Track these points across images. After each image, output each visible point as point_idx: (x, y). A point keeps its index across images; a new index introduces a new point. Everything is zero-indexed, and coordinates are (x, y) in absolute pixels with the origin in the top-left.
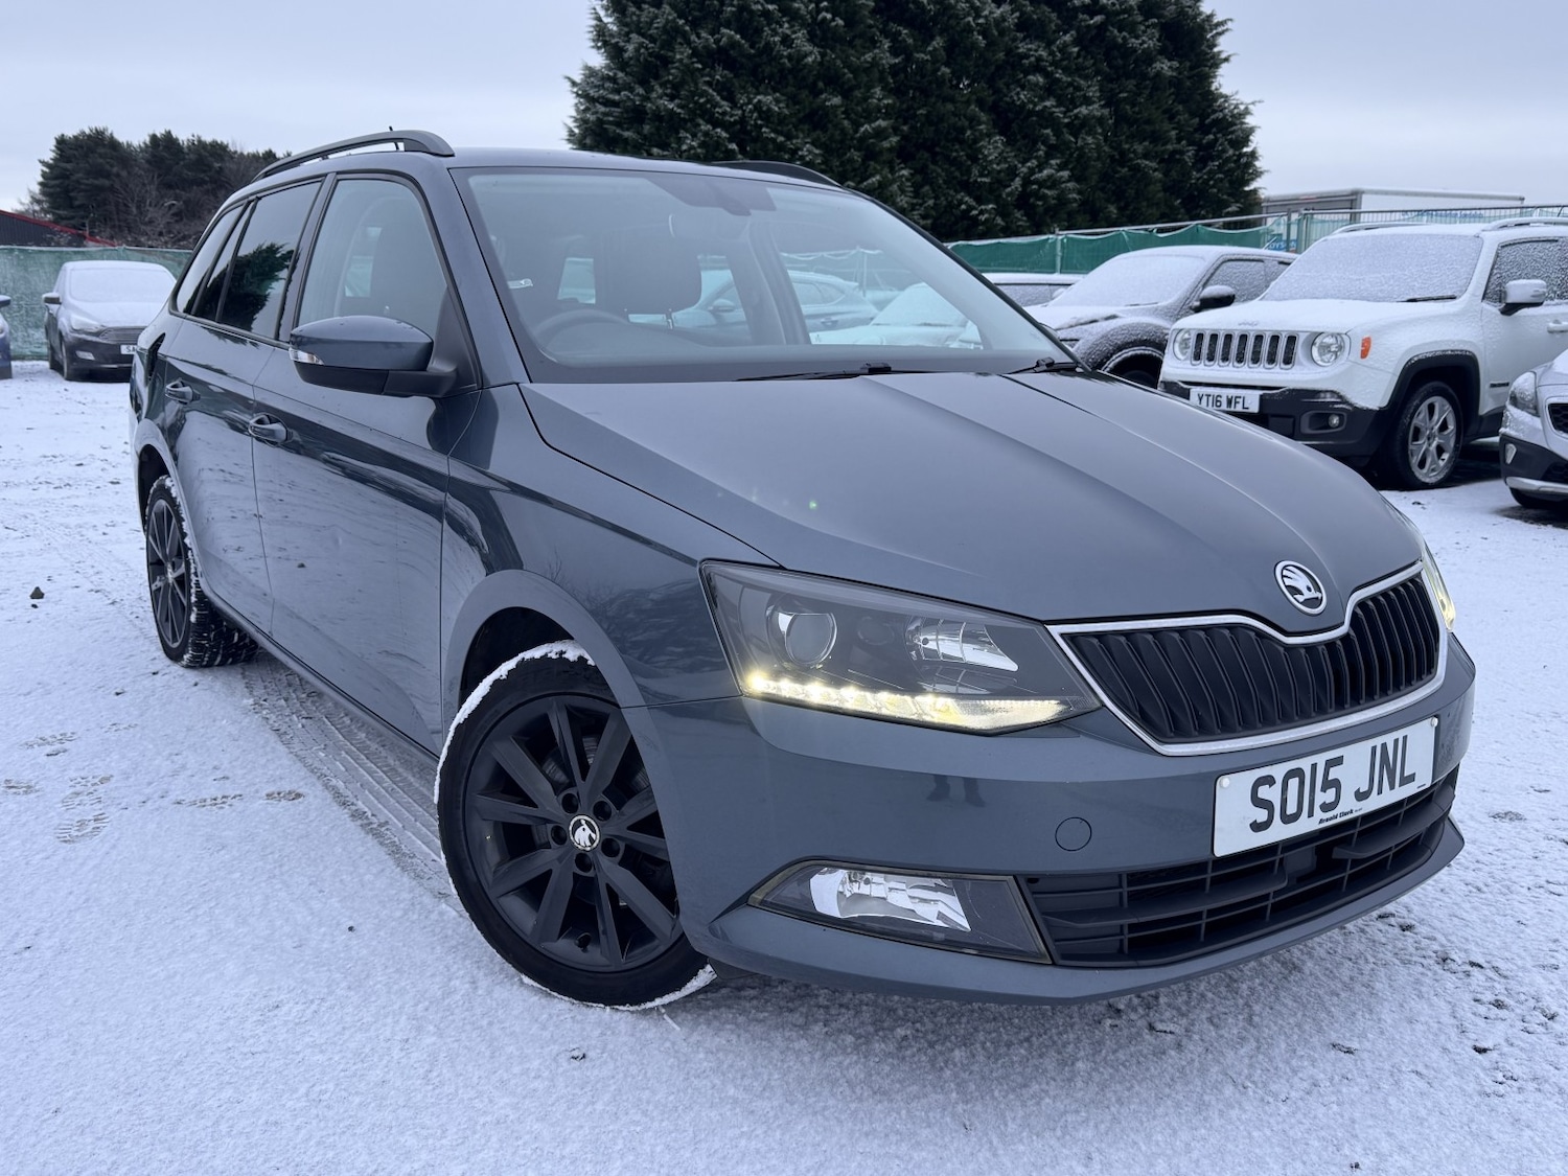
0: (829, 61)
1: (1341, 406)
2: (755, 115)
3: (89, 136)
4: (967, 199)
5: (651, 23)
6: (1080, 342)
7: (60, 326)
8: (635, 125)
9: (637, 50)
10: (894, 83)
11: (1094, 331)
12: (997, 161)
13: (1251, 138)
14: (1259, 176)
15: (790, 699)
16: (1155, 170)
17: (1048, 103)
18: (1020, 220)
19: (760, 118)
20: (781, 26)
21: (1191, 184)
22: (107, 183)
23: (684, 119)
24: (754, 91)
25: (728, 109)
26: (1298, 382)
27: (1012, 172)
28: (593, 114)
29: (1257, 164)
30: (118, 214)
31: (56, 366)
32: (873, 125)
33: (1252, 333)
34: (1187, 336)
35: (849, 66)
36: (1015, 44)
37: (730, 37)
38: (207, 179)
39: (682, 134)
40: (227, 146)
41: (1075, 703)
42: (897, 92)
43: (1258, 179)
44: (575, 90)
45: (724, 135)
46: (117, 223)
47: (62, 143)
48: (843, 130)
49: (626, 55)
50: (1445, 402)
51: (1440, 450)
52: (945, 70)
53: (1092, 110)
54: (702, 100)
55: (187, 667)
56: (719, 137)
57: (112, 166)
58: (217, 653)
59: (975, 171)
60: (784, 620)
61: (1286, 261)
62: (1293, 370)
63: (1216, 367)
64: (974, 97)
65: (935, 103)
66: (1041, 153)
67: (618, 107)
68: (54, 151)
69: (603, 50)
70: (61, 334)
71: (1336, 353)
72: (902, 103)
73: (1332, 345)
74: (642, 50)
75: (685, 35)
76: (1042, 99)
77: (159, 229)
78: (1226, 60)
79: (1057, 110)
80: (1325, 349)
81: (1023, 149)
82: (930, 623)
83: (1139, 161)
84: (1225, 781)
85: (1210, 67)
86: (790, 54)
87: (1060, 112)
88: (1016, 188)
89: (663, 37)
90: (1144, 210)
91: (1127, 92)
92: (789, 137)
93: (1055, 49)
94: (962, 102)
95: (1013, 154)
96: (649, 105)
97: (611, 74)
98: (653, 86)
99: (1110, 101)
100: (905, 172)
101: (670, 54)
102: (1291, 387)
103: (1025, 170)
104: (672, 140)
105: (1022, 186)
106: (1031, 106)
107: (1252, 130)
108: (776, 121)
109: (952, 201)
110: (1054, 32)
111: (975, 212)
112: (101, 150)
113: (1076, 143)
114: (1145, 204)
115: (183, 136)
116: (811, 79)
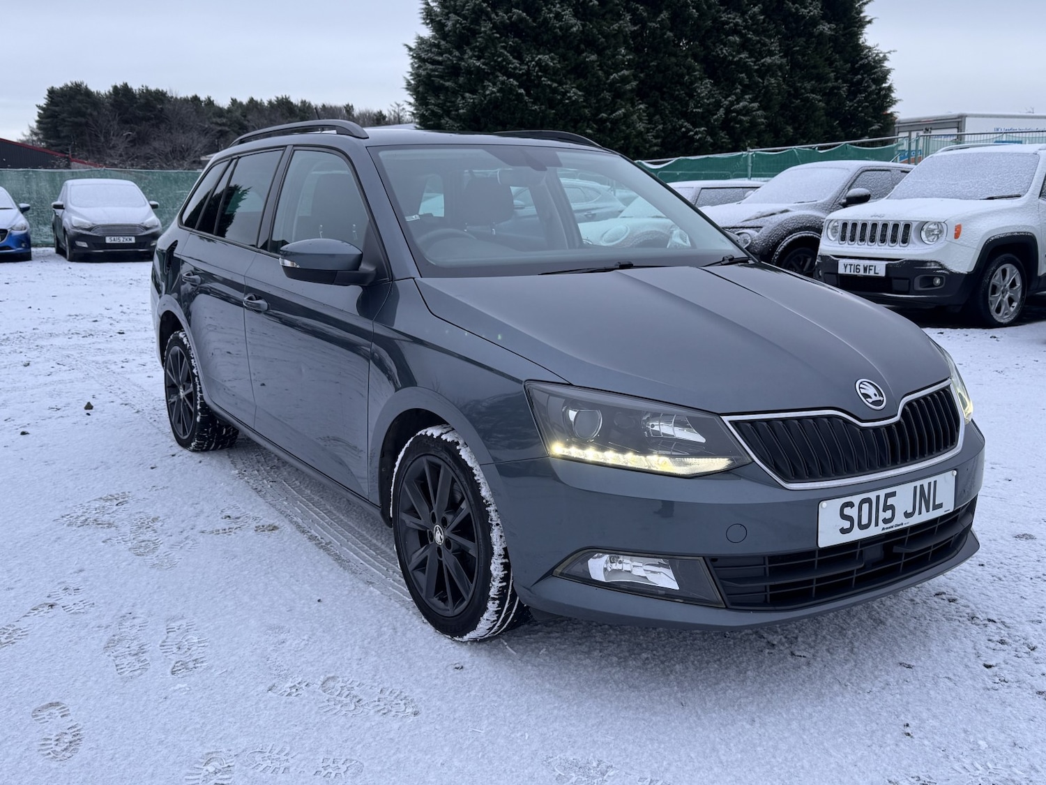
0: (588, 30)
1: (941, 271)
2: (537, 69)
3: (71, 88)
4: (686, 124)
5: (464, 6)
6: (763, 229)
7: (64, 224)
8: (453, 78)
9: (454, 25)
10: (634, 44)
11: (773, 221)
12: (707, 97)
13: (888, 77)
14: (895, 104)
15: (576, 458)
16: (820, 101)
17: (743, 56)
18: (724, 138)
19: (540, 71)
20: (555, 7)
21: (845, 111)
22: (83, 120)
23: (487, 72)
24: (536, 52)
25: (518, 65)
26: (912, 255)
27: (718, 105)
28: (424, 70)
29: (893, 95)
30: (91, 142)
31: (61, 252)
32: (619, 74)
33: (880, 222)
34: (836, 224)
35: (601, 32)
36: (719, 15)
37: (519, 15)
38: (153, 116)
39: (486, 83)
40: (166, 93)
41: (737, 460)
42: (637, 50)
43: (894, 106)
44: (411, 53)
45: (515, 83)
46: (90, 148)
47: (52, 92)
48: (598, 78)
49: (447, 29)
50: (1014, 268)
51: (1011, 301)
52: (670, 34)
53: (774, 60)
54: (499, 60)
55: (194, 451)
56: (512, 85)
57: (87, 108)
58: (213, 441)
59: (692, 104)
60: (572, 414)
61: (906, 170)
62: (909, 247)
63: (856, 245)
64: (690, 53)
65: (662, 58)
66: (738, 90)
67: (442, 65)
68: (46, 99)
69: (430, 25)
70: (64, 229)
71: (938, 235)
72: (639, 58)
73: (933, 230)
74: (458, 25)
75: (487, 14)
76: (739, 53)
77: (119, 152)
78: (870, 22)
79: (749, 60)
80: (929, 232)
81: (726, 88)
82: (655, 416)
83: (808, 95)
84: (824, 504)
85: (858, 28)
86: (560, 25)
87: (752, 62)
88: (721, 116)
89: (472, 16)
90: (812, 129)
91: (799, 46)
92: (561, 84)
93: (747, 17)
94: (682, 56)
95: (718, 92)
96: (463, 63)
97: (436, 42)
98: (465, 50)
99: (787, 53)
100: (642, 106)
101: (477, 27)
102: (907, 259)
103: (727, 103)
104: (479, 87)
105: (725, 114)
106: (731, 58)
107: (888, 71)
108: (552, 73)
109: (675, 125)
110: (747, 5)
111: (691, 133)
112: (79, 97)
113: (763, 83)
114: (813, 125)
115: (136, 86)
116: (576, 43)
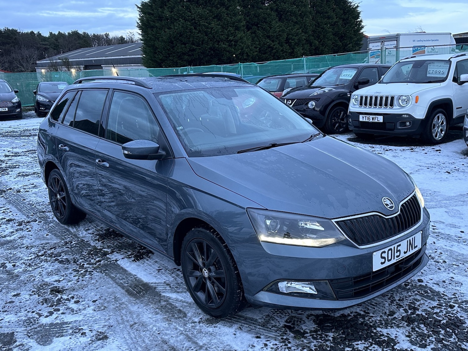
1: (410, 118)
15: (272, 242)
26: (396, 112)
33: (379, 96)
34: (357, 97)
41: (339, 238)
50: (443, 115)
51: (442, 131)
62: (393, 108)
63: (367, 107)
71: (407, 102)
73: (406, 99)
80: (403, 101)
84: (375, 253)
